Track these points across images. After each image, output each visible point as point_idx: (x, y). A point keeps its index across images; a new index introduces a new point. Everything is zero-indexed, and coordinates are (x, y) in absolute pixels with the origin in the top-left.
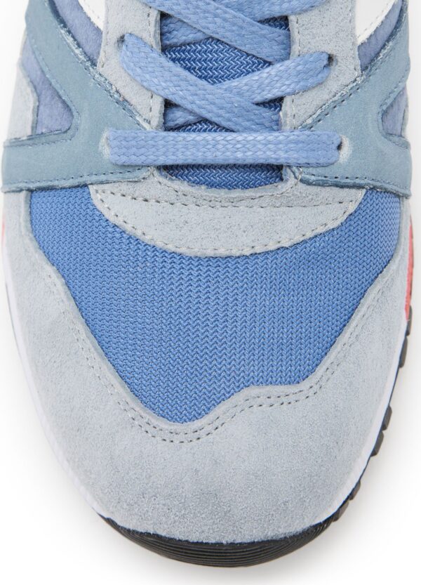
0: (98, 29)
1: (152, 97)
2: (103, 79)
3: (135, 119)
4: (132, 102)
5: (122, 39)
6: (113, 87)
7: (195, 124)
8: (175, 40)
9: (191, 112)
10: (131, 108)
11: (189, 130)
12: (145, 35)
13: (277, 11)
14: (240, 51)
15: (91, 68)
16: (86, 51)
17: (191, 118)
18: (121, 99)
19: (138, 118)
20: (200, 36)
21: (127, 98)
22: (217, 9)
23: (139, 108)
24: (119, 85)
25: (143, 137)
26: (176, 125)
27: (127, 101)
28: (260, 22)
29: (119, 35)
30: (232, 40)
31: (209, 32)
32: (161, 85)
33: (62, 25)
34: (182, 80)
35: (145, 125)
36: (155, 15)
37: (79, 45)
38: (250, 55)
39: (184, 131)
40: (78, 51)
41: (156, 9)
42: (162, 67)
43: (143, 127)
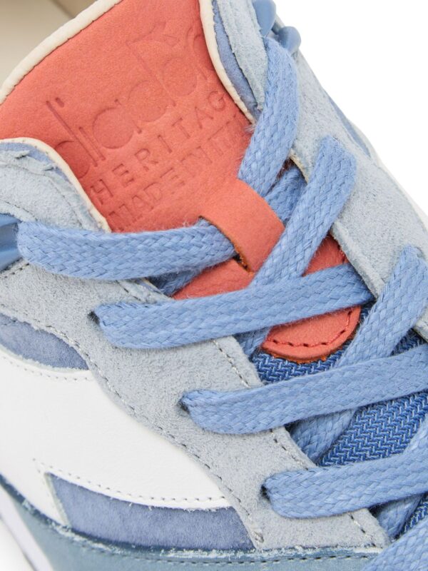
0: (220, 512)
1: (352, 518)
2: (276, 552)
3: (355, 554)
4: (334, 543)
5: (264, 492)
6: (297, 547)
7: (416, 510)
8: (322, 445)
9: (403, 500)
10: (339, 548)
11: (415, 523)
12: (290, 464)
13: (401, 329)
14: (396, 399)
15: (248, 555)
16: (222, 546)
17: (408, 506)
18: (318, 550)
19: (357, 551)
20: (346, 418)
21: (323, 543)
22: (344, 373)
23: (347, 540)
24: (302, 540)
25: (384, 562)
26: (398, 527)
27: (327, 547)
28: (393, 354)
29: (258, 489)
30: (384, 393)
31: (354, 405)
32: (353, 497)
33: (163, 551)
34: (369, 474)
35: (372, 550)
36: (283, 434)
37: (207, 550)
38: (409, 396)
39: (409, 528)
40: (213, 555)
41: (280, 427)
42: (338, 478)
43: (371, 554)
